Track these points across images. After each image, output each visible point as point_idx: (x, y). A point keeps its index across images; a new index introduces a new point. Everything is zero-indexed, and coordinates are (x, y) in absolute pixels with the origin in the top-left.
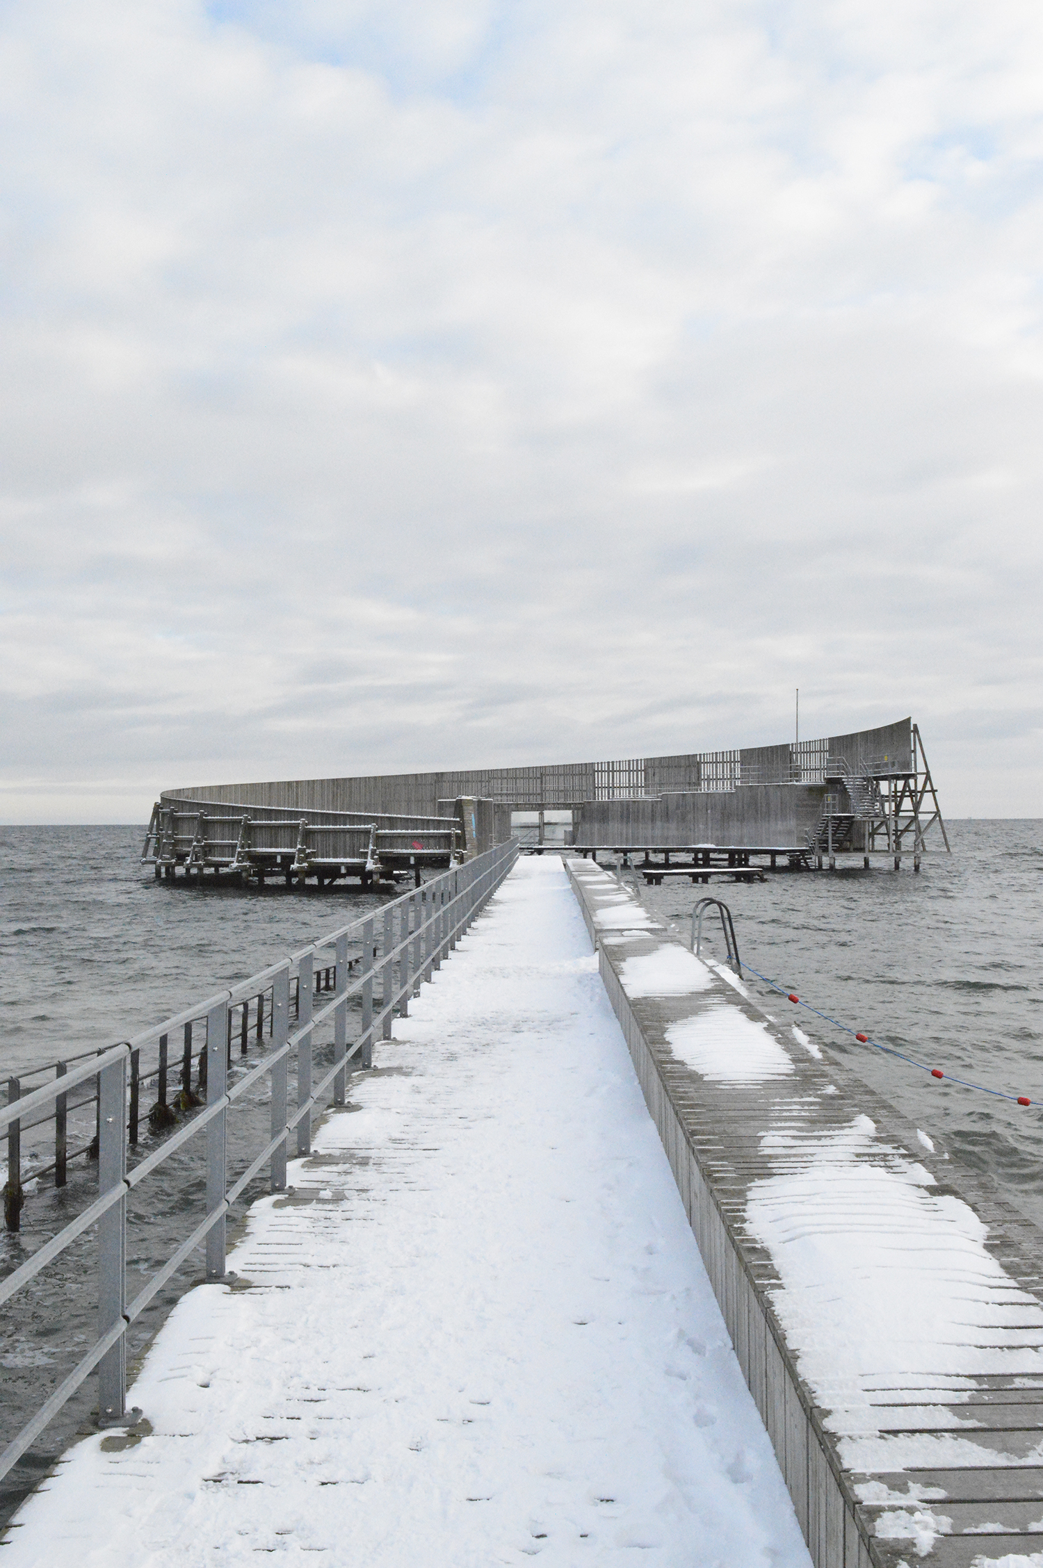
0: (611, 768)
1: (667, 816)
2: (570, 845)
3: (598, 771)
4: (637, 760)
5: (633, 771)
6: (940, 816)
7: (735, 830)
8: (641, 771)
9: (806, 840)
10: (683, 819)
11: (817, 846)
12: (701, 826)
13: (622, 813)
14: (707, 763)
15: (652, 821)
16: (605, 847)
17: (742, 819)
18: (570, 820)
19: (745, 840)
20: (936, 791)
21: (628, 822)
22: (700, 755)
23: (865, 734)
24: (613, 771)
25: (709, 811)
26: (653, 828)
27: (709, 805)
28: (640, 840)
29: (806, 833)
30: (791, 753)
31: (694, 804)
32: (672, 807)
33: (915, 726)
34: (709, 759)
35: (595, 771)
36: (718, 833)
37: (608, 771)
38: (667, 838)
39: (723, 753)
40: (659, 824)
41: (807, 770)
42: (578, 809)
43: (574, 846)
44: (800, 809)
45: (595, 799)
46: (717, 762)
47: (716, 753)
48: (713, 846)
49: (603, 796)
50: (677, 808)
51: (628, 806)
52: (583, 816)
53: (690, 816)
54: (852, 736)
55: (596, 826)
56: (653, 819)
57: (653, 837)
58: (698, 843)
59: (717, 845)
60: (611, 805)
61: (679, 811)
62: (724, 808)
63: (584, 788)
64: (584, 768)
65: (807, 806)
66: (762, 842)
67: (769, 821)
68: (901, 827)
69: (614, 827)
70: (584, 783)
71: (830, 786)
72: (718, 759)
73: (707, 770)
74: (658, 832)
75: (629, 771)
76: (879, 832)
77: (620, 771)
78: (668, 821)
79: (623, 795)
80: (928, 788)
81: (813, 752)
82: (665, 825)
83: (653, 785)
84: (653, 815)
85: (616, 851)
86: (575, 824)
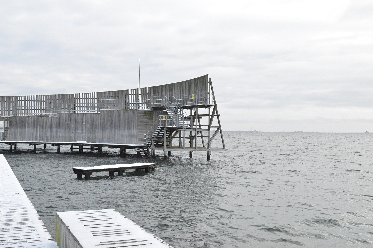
0: (27, 100)
1: (59, 125)
2: (2, 140)
3: (19, 101)
4: (41, 96)
5: (39, 101)
6: (221, 130)
7: (99, 134)
8: (43, 101)
9: (145, 140)
10: (69, 127)
11: (153, 143)
12: (79, 131)
13: (34, 123)
14: (80, 98)
15: (51, 128)
16: (22, 142)
17: (103, 128)
18: (3, 126)
19: (105, 139)
20: (220, 115)
21: (37, 128)
22: (76, 94)
23: (171, 86)
24: (28, 101)
25: (84, 123)
26: (51, 132)
27: (84, 120)
28: (44, 138)
29: (145, 136)
30: (126, 95)
31: (75, 119)
32: (63, 121)
33: (210, 79)
34: (81, 96)
35: (17, 101)
36: (89, 135)
37: (25, 101)
38: (59, 137)
39: (88, 93)
40: (55, 130)
41: (133, 104)
42: (8, 120)
43: (5, 141)
44: (140, 123)
45: (17, 115)
46: (85, 98)
47: (85, 94)
48: (86, 142)
49: (21, 114)
50: (66, 121)
51: (37, 119)
52: (11, 125)
53: (73, 126)
54: (163, 86)
55: (18, 130)
56: (51, 127)
57: (51, 136)
58: (77, 140)
59: (88, 142)
60: (27, 119)
61: (67, 123)
62: (93, 121)
63: (11, 109)
64: (11, 98)
65: (142, 122)
66: (115, 140)
67: (120, 129)
68: (193, 134)
69: (29, 131)
70: (11, 107)
71: (154, 111)
72: (86, 97)
73: (79, 103)
74: (54, 134)
75: (37, 101)
76: (176, 136)
77: (31, 101)
78: (60, 128)
79: (33, 114)
80: (215, 114)
81: (138, 94)
82: (58, 130)
83: (50, 108)
84: (51, 125)
85: (30, 144)
86: (6, 129)
